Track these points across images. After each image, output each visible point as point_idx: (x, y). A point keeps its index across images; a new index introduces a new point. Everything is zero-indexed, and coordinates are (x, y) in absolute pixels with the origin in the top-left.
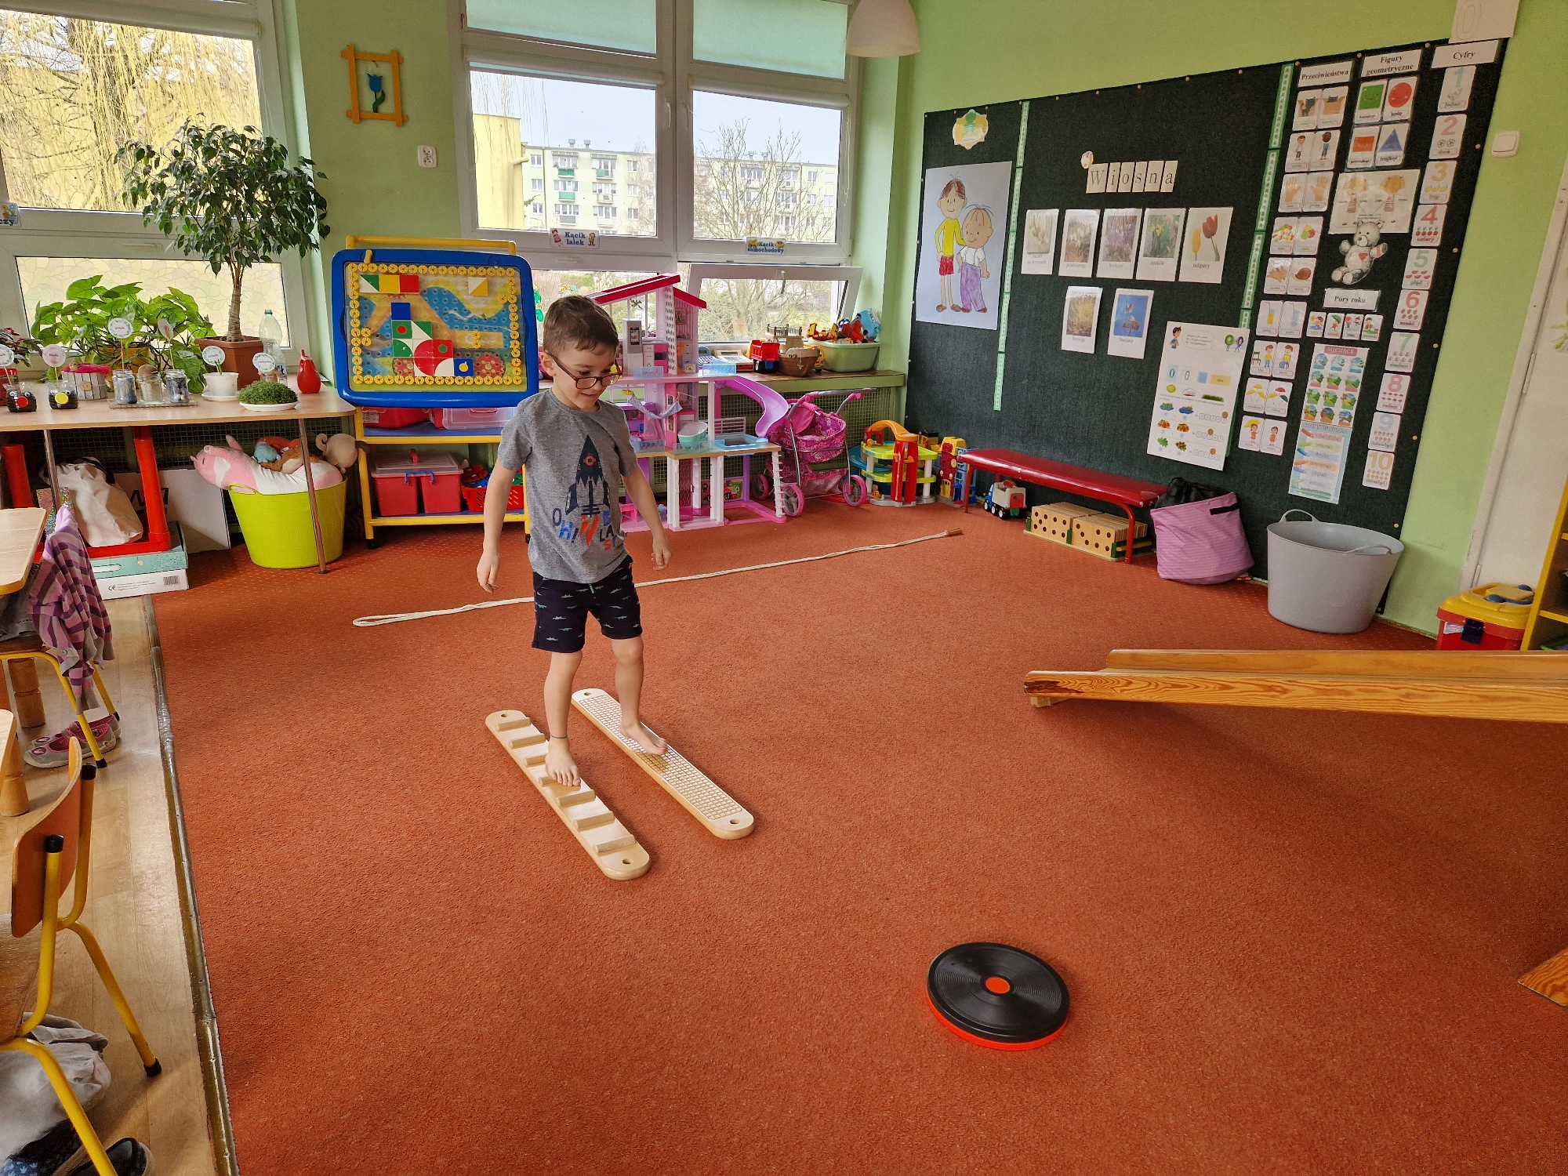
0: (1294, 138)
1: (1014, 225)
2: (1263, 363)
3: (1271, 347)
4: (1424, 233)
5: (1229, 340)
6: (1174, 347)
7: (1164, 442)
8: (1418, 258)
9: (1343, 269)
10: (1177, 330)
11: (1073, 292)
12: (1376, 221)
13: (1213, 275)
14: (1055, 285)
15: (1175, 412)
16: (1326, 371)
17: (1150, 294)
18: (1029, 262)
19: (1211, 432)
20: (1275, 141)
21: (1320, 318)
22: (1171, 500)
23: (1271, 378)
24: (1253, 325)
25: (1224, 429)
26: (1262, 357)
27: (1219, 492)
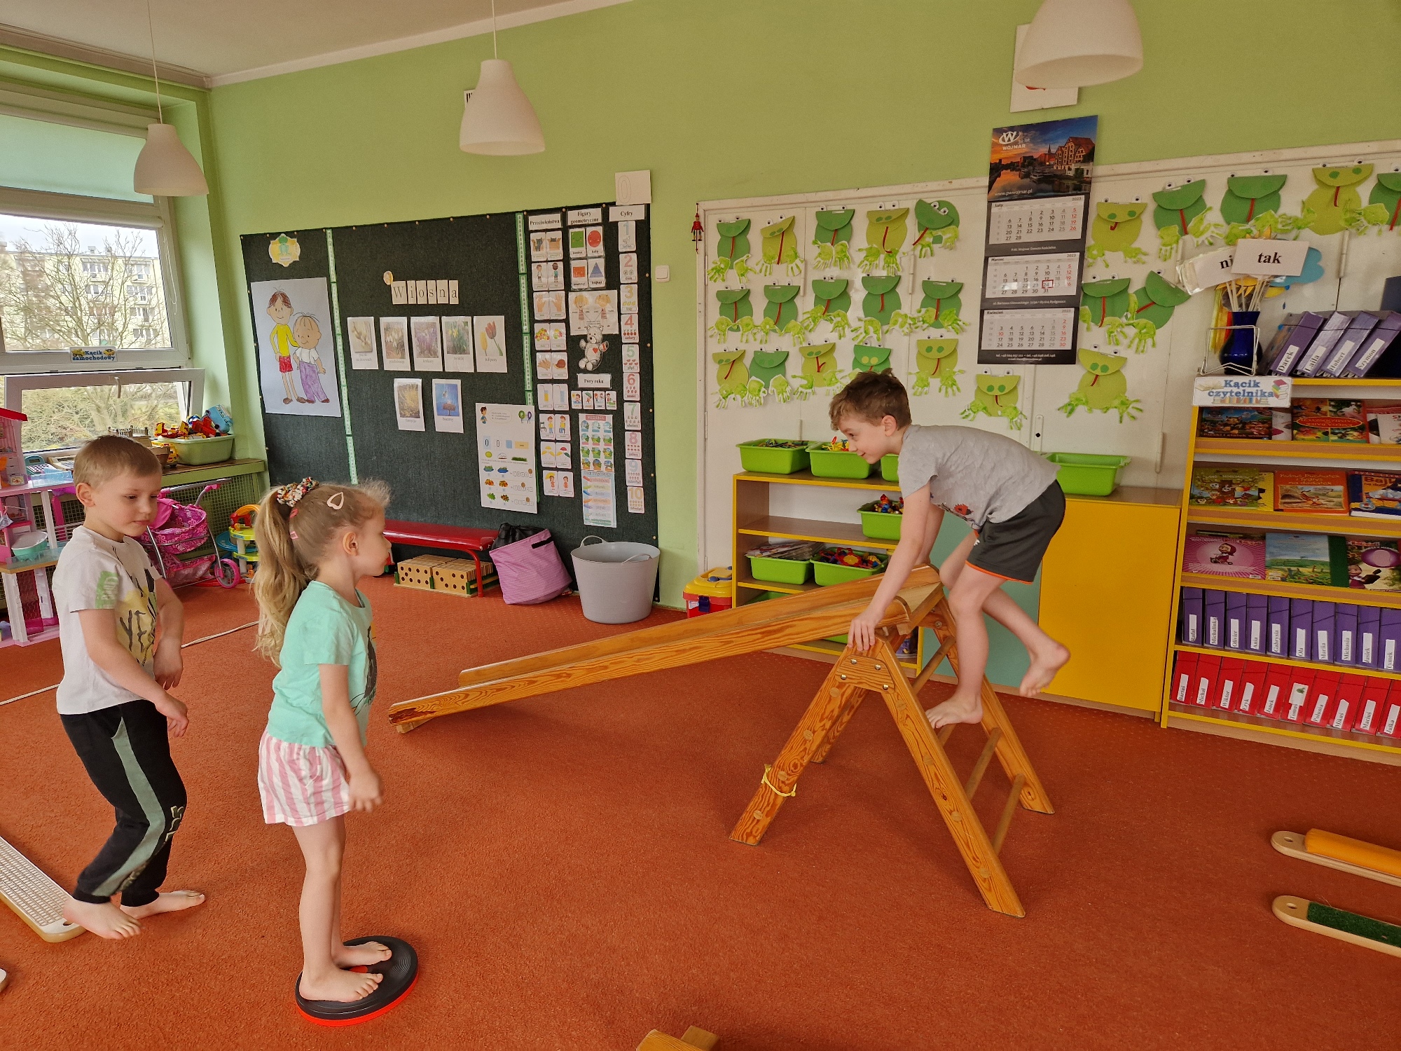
0: (534, 266)
1: (338, 330)
2: (548, 430)
3: (551, 418)
4: (628, 334)
5: (521, 415)
6: (484, 422)
7: (492, 496)
8: (628, 351)
9: (585, 360)
10: (483, 409)
11: (398, 382)
12: (598, 326)
13: (500, 366)
14: (383, 379)
15: (495, 471)
16: (590, 433)
17: (458, 382)
18: (358, 360)
19: (523, 485)
20: (522, 268)
21: (578, 395)
22: (502, 541)
23: (556, 441)
24: (536, 402)
25: (532, 481)
26: (547, 424)
27: (536, 530)
